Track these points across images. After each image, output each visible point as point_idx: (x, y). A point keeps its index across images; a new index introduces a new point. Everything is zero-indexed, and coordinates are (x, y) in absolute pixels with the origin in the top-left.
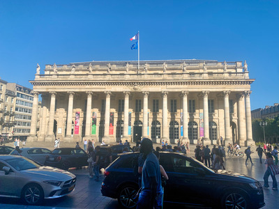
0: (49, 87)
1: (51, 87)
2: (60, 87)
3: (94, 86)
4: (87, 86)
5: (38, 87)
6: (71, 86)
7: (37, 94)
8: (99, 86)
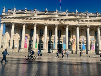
0: (11, 20)
1: (12, 20)
2: (18, 20)
3: (38, 21)
4: (34, 20)
5: (4, 19)
6: (24, 20)
7: (3, 24)
8: (41, 21)
